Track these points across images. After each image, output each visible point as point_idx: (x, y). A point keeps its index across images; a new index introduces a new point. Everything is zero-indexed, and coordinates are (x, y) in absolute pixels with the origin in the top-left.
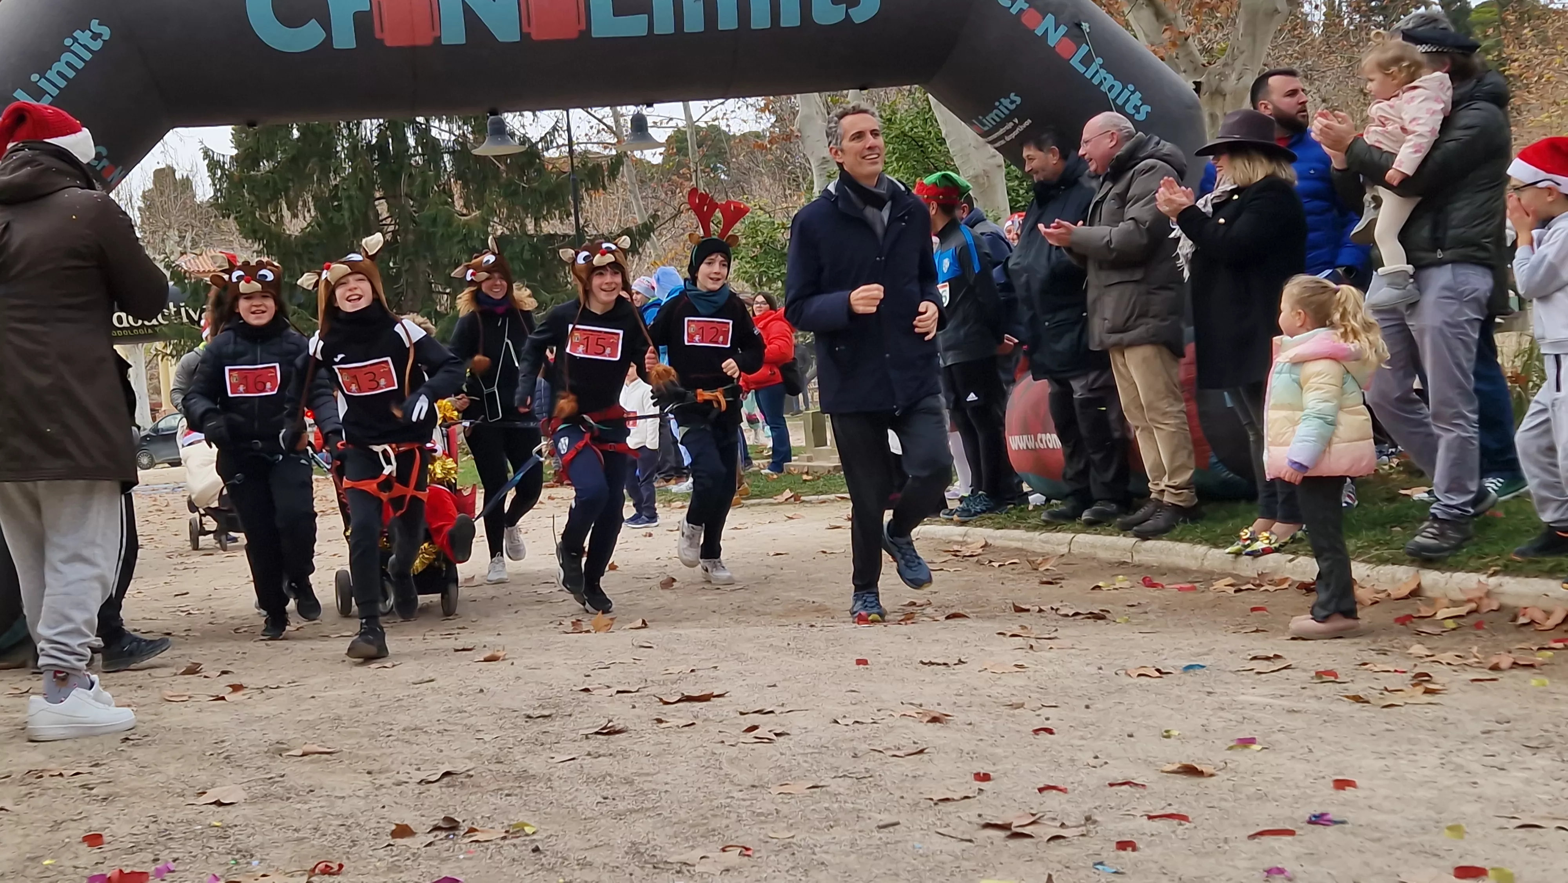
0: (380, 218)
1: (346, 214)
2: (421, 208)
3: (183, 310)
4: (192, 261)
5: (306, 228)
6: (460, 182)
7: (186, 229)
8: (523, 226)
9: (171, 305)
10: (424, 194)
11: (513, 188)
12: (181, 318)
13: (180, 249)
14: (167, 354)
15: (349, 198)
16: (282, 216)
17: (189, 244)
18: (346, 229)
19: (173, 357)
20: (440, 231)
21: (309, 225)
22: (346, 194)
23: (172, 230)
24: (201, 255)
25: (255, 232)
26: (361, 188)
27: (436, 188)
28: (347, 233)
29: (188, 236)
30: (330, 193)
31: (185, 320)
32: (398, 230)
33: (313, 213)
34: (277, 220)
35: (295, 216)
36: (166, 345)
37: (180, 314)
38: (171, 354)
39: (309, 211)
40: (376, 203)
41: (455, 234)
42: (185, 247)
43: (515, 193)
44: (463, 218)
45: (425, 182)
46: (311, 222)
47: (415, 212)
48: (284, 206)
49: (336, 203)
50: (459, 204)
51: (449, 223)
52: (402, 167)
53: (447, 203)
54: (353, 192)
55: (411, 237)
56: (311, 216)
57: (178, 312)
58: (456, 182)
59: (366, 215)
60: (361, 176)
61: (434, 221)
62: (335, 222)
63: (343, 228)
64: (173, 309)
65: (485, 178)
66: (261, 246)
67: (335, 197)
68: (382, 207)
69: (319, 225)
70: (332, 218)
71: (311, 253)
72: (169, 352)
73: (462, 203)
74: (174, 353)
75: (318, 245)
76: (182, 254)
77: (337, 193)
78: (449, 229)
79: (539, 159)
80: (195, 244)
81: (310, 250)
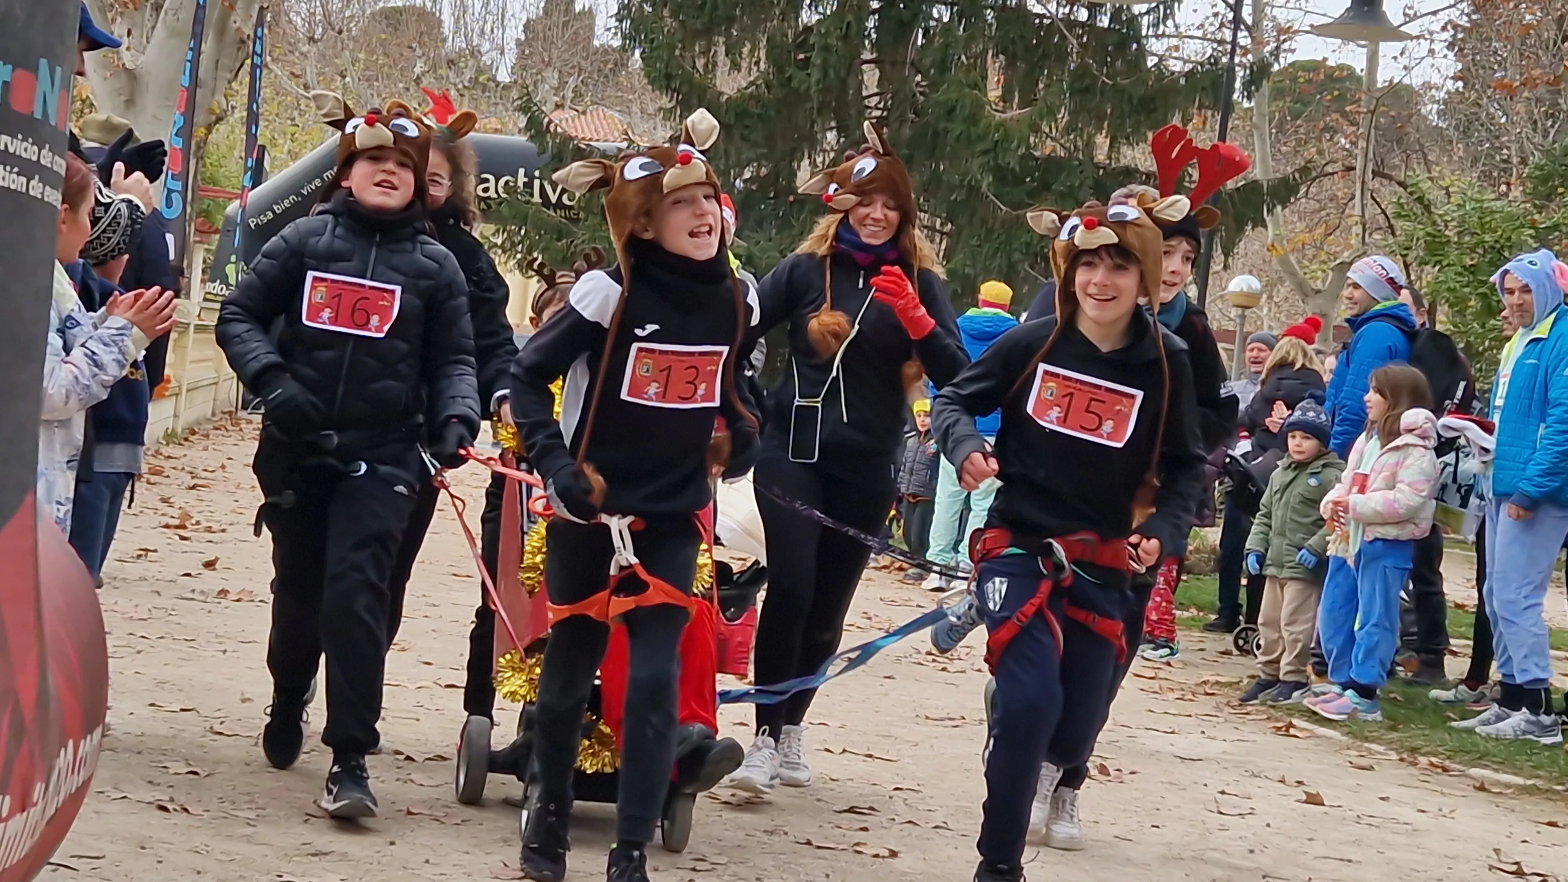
0: (865, 93)
1: (816, 75)
2: (934, 86)
3: (537, 183)
4: (570, 120)
5: (746, 88)
6: (1001, 57)
7: (572, 71)
8: (1090, 145)
9: (522, 171)
10: (943, 66)
11: (1087, 81)
12: (532, 195)
13: (557, 99)
14: (496, 245)
15: (826, 48)
16: (715, 64)
17: (570, 95)
18: (810, 99)
19: (504, 252)
20: (957, 128)
21: (752, 83)
22: (823, 42)
23: (550, 69)
24: (584, 113)
25: (669, 77)
26: (845, 37)
27: (963, 58)
28: (808, 106)
29: (572, 82)
30: (796, 36)
31: (537, 199)
32: (886, 118)
33: (763, 66)
34: (706, 65)
35: (735, 66)
36: (498, 231)
37: (532, 188)
38: (502, 247)
39: (757, 63)
40: (864, 67)
41: (981, 138)
42: (563, 97)
43: (1087, 90)
44: (998, 114)
45: (947, 46)
46: (757, 78)
47: (921, 93)
48: (722, 50)
49: (801, 56)
50: (994, 93)
51: (973, 119)
52: (916, 16)
53: (975, 86)
54: (832, 41)
55: (907, 131)
56: (758, 70)
57: (529, 185)
58: (996, 55)
59: (844, 83)
60: (850, 18)
61: (951, 111)
62: (795, 84)
63: (805, 96)
64: (522, 179)
65: (1045, 56)
66: (674, 103)
67: (802, 45)
68: (871, 77)
69: (768, 87)
70: (790, 79)
71: (747, 127)
72: (499, 241)
73: (999, 93)
74: (508, 245)
75: (759, 116)
76: (558, 106)
77: (805, 40)
78: (972, 129)
79: (1138, 43)
80: (578, 95)
81: (748, 122)
